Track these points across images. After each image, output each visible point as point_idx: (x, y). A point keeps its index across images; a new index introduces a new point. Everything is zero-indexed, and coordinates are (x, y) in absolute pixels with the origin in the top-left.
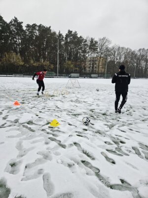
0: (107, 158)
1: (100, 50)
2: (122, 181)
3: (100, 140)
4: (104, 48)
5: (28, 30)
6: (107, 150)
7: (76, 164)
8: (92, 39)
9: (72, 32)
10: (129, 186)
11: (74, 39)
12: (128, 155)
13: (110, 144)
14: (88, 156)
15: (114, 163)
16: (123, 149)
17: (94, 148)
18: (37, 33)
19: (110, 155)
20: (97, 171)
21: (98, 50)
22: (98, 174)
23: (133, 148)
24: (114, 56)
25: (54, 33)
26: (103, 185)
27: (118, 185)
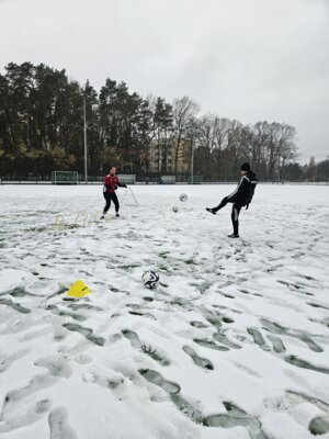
0: (195, 357)
1: (179, 123)
2: (228, 406)
3: (180, 320)
4: (186, 119)
5: (11, 77)
6: (196, 341)
7: (127, 380)
8: (160, 101)
9: (114, 83)
10: (243, 416)
11: (120, 99)
12: (240, 347)
13: (201, 326)
14: (156, 357)
15: (210, 367)
16: (230, 335)
17: (168, 338)
18: (34, 83)
19: (203, 351)
20: (175, 390)
21: (174, 123)
22: (175, 398)
23: (250, 331)
24: (207, 136)
25: (75, 85)
26: (188, 419)
27: (219, 415)
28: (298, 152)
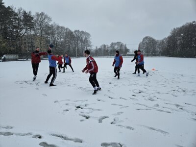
28: (92, 44)
